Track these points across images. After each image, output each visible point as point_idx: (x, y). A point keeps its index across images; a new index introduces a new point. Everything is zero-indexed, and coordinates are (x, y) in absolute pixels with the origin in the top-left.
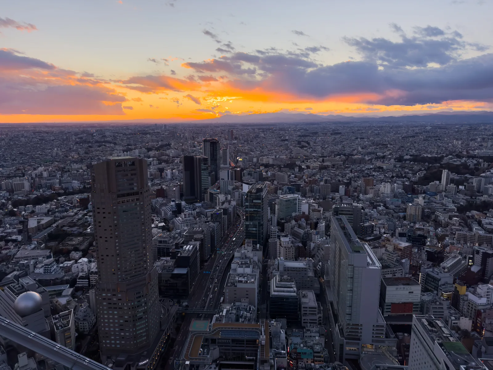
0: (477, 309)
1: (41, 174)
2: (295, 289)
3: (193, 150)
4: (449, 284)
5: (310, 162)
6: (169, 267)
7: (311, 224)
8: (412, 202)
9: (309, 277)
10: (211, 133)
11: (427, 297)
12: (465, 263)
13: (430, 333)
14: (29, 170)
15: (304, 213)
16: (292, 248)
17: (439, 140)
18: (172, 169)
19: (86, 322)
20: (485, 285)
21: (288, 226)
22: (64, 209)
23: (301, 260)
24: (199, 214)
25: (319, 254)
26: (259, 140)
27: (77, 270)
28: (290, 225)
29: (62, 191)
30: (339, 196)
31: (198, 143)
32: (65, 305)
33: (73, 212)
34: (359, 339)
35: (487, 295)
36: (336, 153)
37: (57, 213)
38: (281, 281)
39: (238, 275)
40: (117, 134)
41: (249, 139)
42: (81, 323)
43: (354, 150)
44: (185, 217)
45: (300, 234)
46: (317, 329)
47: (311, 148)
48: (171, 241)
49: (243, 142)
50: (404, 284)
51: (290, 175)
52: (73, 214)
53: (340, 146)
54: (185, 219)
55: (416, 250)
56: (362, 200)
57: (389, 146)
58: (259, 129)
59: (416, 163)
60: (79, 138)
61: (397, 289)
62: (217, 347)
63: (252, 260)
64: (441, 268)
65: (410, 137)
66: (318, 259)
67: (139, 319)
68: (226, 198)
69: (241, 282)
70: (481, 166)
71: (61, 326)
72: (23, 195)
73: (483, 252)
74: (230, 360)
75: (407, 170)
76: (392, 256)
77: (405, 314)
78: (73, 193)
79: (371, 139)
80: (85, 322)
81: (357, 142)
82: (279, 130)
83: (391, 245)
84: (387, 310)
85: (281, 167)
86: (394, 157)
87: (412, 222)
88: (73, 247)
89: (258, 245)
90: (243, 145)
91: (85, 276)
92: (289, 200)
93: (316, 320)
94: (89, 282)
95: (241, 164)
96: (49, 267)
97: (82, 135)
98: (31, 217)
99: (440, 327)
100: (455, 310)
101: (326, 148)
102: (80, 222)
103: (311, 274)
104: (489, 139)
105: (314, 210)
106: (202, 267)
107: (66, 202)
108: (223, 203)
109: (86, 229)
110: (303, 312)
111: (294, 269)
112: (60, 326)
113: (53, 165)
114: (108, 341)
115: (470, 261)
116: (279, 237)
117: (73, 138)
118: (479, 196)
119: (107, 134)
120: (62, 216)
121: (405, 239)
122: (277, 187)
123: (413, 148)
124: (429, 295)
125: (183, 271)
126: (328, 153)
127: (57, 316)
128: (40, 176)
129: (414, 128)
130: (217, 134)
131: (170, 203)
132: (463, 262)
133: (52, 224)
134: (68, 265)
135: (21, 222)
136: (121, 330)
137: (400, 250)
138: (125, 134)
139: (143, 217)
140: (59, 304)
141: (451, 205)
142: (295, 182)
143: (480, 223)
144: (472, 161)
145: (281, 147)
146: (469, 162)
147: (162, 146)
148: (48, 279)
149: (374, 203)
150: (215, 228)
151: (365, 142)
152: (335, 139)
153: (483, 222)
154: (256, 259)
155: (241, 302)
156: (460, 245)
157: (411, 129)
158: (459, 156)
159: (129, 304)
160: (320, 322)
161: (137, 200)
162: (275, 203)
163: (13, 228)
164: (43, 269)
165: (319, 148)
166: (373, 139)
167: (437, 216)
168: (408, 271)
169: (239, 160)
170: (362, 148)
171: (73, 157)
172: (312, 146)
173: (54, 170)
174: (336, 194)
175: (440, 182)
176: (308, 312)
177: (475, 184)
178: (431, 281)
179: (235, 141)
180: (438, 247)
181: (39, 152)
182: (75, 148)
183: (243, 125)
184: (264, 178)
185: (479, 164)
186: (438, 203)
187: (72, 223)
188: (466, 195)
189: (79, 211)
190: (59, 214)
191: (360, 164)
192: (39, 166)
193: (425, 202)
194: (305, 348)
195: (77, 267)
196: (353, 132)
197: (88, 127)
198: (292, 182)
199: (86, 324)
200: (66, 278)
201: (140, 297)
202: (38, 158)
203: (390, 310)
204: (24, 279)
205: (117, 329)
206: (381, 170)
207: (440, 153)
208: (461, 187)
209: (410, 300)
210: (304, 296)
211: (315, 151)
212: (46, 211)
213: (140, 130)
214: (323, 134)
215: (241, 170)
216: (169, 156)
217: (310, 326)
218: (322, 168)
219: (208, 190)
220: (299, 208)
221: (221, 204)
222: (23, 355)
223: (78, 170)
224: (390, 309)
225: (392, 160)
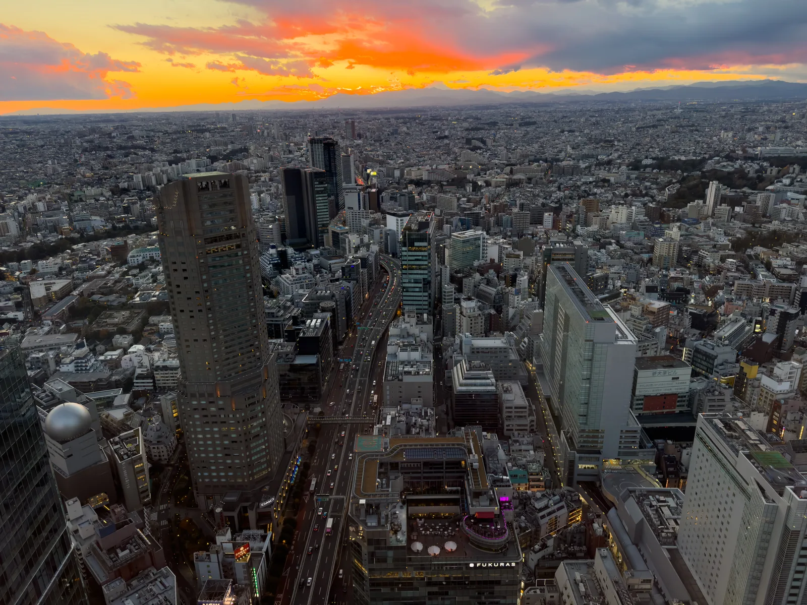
0: (774, 399)
1: (34, 206)
2: (493, 380)
3: (288, 158)
4: (731, 363)
5: (490, 174)
6: (287, 355)
7: (505, 278)
8: (661, 235)
9: (511, 361)
10: (315, 126)
11: (699, 385)
12: (750, 330)
13: (729, 439)
14: (11, 200)
15: (492, 261)
16: (480, 318)
17: (697, 130)
18: (260, 193)
19: (162, 446)
20: (787, 363)
21: (468, 283)
22: (86, 265)
23: (495, 336)
24: (318, 268)
25: (523, 324)
26: (399, 138)
27: (130, 364)
28: (473, 281)
29: (77, 235)
30: (543, 230)
31: (296, 144)
32: (122, 420)
33: (103, 269)
34: (599, 452)
35: (789, 378)
36: (532, 158)
37: (76, 273)
38: (470, 369)
39: (402, 363)
40: (152, 133)
41: (382, 137)
42: (154, 448)
43: (560, 151)
44: (297, 274)
45: (490, 294)
46: (530, 440)
47: (489, 150)
48: (280, 314)
49: (373, 142)
50: (664, 367)
51: (459, 199)
52: (103, 273)
53: (536, 146)
54: (298, 276)
55: (675, 313)
56: (581, 236)
57: (616, 143)
58: (397, 118)
59: (662, 172)
60: (87, 141)
61: (654, 374)
62: (400, 474)
63: (418, 339)
64: (716, 338)
65: (649, 127)
66: (522, 332)
67: (254, 437)
68: (362, 240)
69: (409, 373)
70: (766, 173)
71: (127, 454)
72: (9, 243)
73: (781, 313)
74: (420, 493)
75: (648, 184)
76: (640, 323)
77: (665, 411)
78: (97, 237)
79: (585, 132)
80: (160, 446)
81: (563, 138)
82: (431, 120)
83: (636, 305)
84: (637, 407)
85: (443, 185)
86: (627, 161)
87: (664, 269)
88: (115, 328)
89: (425, 316)
90: (373, 147)
91: (147, 374)
92: (468, 241)
93: (526, 425)
94: (154, 382)
95: (375, 181)
96: (84, 361)
97: (91, 137)
98: (33, 280)
99: (743, 430)
100: (741, 402)
101: (514, 150)
102: (120, 286)
103: (513, 356)
104: (776, 127)
105: (509, 256)
106: (336, 352)
107: (89, 253)
108: (357, 249)
109: (132, 298)
110: (505, 415)
111: (487, 351)
112: (124, 454)
113: (51, 190)
114: (206, 474)
115: (758, 326)
116: (458, 301)
117: (77, 141)
118: (765, 222)
119: (136, 133)
120: (85, 277)
121: (656, 295)
122: (442, 220)
123: (656, 146)
124: (700, 381)
125: (311, 360)
126: (518, 157)
127: (117, 439)
128: (33, 209)
129: (655, 112)
130: (326, 130)
131: (268, 250)
132: (747, 328)
133: (71, 291)
134: (114, 357)
135: (17, 290)
136: (226, 455)
137: (653, 313)
138: (166, 133)
139: (248, 275)
140: (112, 421)
141: (723, 239)
142: (470, 209)
143: (768, 267)
144: (751, 166)
145: (439, 151)
146: (747, 167)
147: (234, 153)
148: (85, 380)
149: (600, 239)
150: (352, 291)
151: (577, 137)
152: (527, 133)
153: (774, 265)
154: (424, 337)
155: (410, 403)
156: (740, 303)
157: (649, 113)
158: (730, 158)
159: (238, 416)
160: (532, 428)
161: (238, 246)
162: (445, 247)
163: (6, 300)
164: (73, 365)
165: (502, 151)
166: (588, 132)
167: (701, 258)
168: (664, 345)
169: (372, 173)
170: (573, 148)
171: (84, 176)
172: (489, 147)
173: (54, 198)
174: (539, 227)
175: (705, 202)
176: (513, 414)
177: (759, 203)
178: (702, 359)
179: (360, 142)
180: (707, 306)
181: (22, 168)
182: (83, 159)
183: (369, 112)
184: (417, 204)
185: (762, 169)
186: (702, 236)
187: (107, 287)
188: (744, 221)
189: (114, 267)
190: (80, 274)
191: (572, 175)
192: (27, 192)
193: (681, 236)
194: (515, 468)
195: (131, 360)
196: (555, 121)
197: (99, 121)
198: (465, 209)
199: (163, 448)
200: (114, 378)
201: (253, 404)
202: (22, 178)
203: (641, 406)
204: (52, 384)
205: (220, 455)
206: (606, 184)
207: (700, 153)
208: (737, 209)
209: (674, 391)
210: (507, 391)
211: (495, 155)
212: (56, 269)
213: (191, 124)
214: (507, 125)
215: (378, 191)
216: (249, 169)
217: (519, 434)
218: (512, 184)
219: (330, 226)
220: (483, 253)
221: (353, 251)
222: (74, 502)
223: (97, 198)
224: (642, 404)
225: (624, 167)
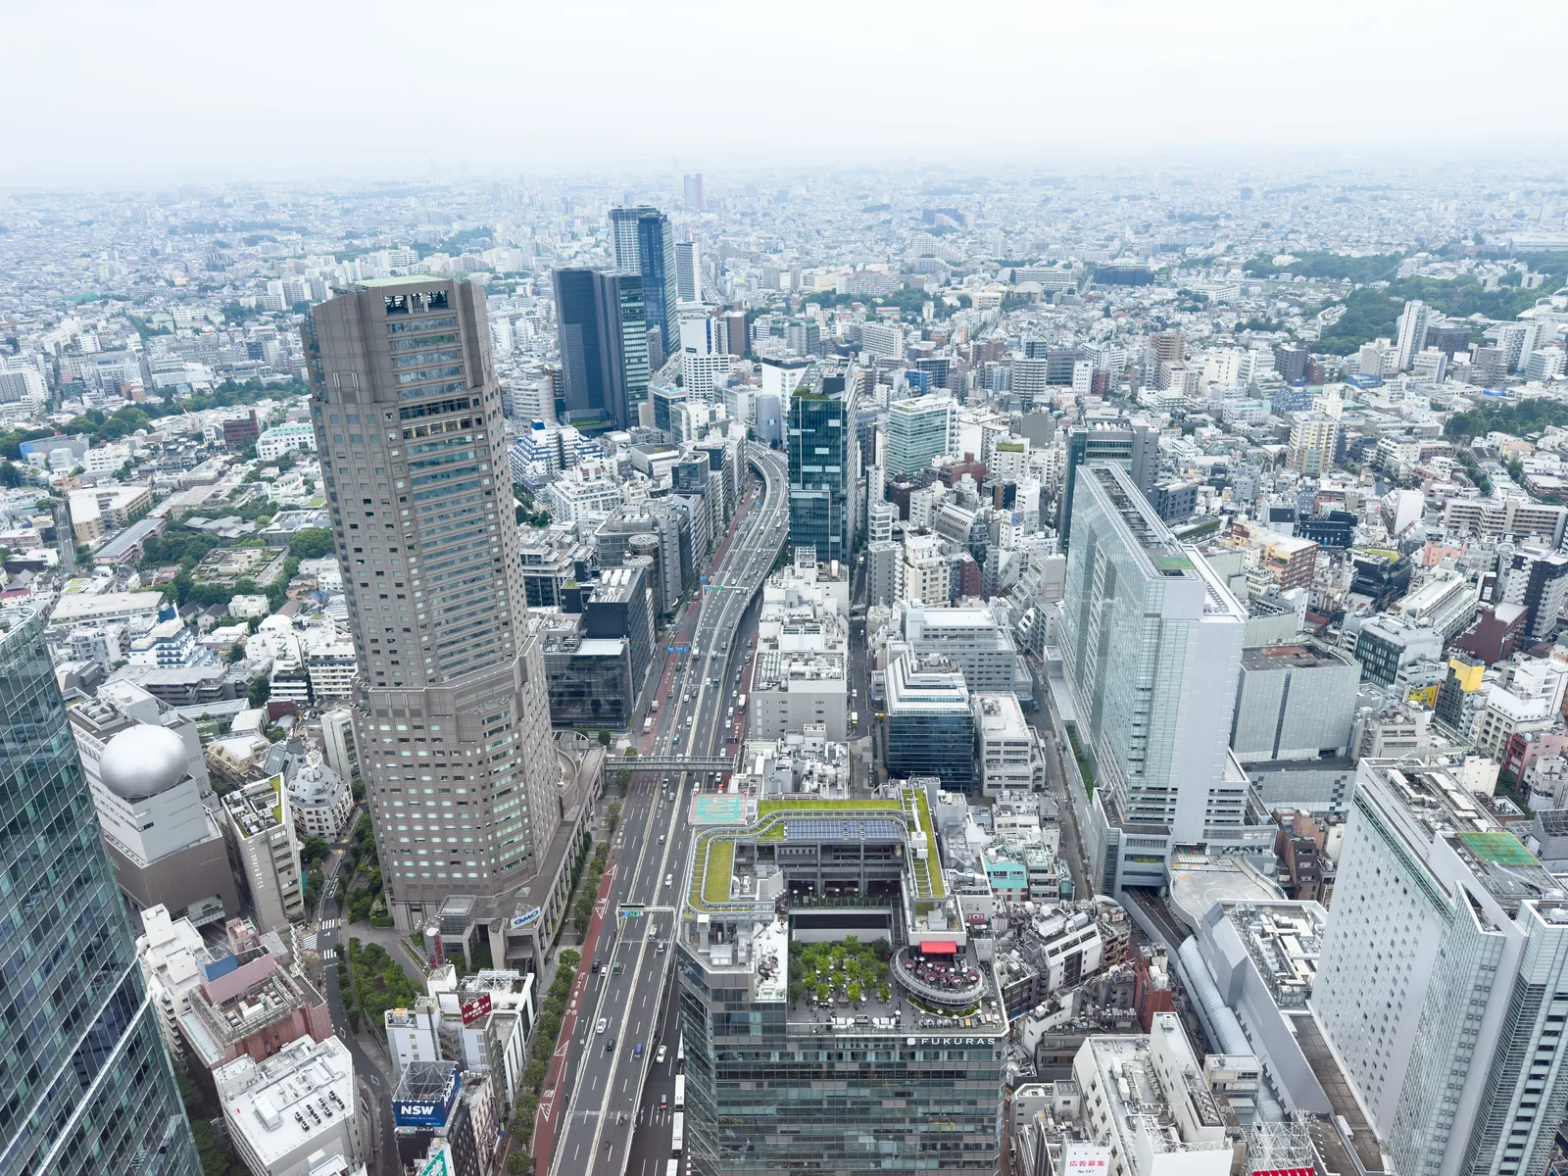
0: (1512, 731)
1: (75, 344)
2: (964, 691)
3: (570, 249)
4: (1431, 661)
5: (970, 284)
6: (564, 638)
7: (993, 491)
8: (1305, 407)
9: (999, 654)
10: (624, 184)
12: (1474, 595)
14: (29, 331)
15: (969, 457)
16: (941, 570)
18: (513, 319)
19: (325, 808)
20: (1541, 661)
21: (921, 500)
22: (176, 459)
23: (971, 605)
24: (627, 470)
25: (1026, 583)
26: (791, 209)
27: (263, 652)
28: (930, 496)
29: (158, 400)
30: (1073, 396)
31: (586, 221)
32: (248, 760)
33: (209, 468)
34: (1166, 831)
35: (1544, 691)
36: (1055, 250)
37: (158, 473)
38: (920, 668)
39: (788, 655)
40: (304, 199)
41: (757, 207)
42: (309, 813)
43: (1111, 239)
44: (586, 480)
45: (963, 523)
46: (1033, 805)
47: (970, 233)
48: (551, 558)
49: (738, 216)
51: (906, 333)
52: (210, 474)
53: (1063, 227)
54: (587, 484)
55: (1326, 562)
56: (1148, 408)
57: (1222, 222)
59: (1312, 280)
60: (176, 214)
62: (777, 868)
63: (820, 610)
64: (1403, 613)
65: (1291, 190)
66: (1023, 599)
67: (500, 795)
68: (712, 415)
69: (800, 675)
70: (1520, 284)
71: (257, 824)
72: (27, 415)
73: (1535, 563)
74: (815, 905)
75: (1283, 305)
76: (1256, 582)
78: (196, 406)
79: (1162, 199)
80: (322, 809)
81: (1118, 211)
82: (856, 172)
83: (1249, 546)
85: (877, 305)
86: (1242, 260)
87: (1307, 475)
88: (234, 582)
89: (835, 564)
90: (738, 228)
91: (295, 671)
92: (922, 418)
93: (1026, 778)
94: (309, 687)
95: (741, 294)
96: (174, 645)
97: (185, 204)
98: (75, 488)
99: (1446, 792)
100: (1448, 737)
101: (1018, 234)
102: (243, 500)
103: (1005, 645)
104: (1544, 193)
105: (1002, 447)
106: (660, 633)
107: (180, 435)
108: (704, 432)
109: (267, 524)
110: (985, 757)
111: (954, 633)
112: (252, 824)
113: (108, 310)
114: (409, 864)
116: (899, 536)
117: (158, 215)
118: (1513, 384)
119: (272, 197)
120: (175, 482)
121: (1291, 527)
122: (873, 375)
123: (1302, 230)
125: (612, 647)
126: (1027, 249)
127: (237, 795)
128: (73, 348)
131: (527, 432)
132: (1468, 592)
133: (148, 510)
134: (231, 638)
135: (42, 507)
137: (1282, 561)
138: (333, 198)
140: (229, 759)
141: (1427, 417)
142: (927, 353)
143: (1515, 472)
144: (1490, 270)
145: (869, 235)
146: (1481, 273)
147: (464, 237)
148: (177, 682)
149: (1184, 415)
150: (692, 515)
151: (1146, 209)
152: (1047, 200)
153: (1526, 469)
154: (831, 605)
155: (802, 733)
156: (1455, 543)
158: (1449, 254)
160: (1038, 782)
161: (465, 424)
162: (876, 428)
163: (23, 527)
164: (153, 652)
165: (995, 235)
167: (1383, 454)
168: (1302, 625)
169: (735, 280)
170: (1137, 233)
171: (170, 283)
172: (970, 228)
173: (114, 327)
174: (1064, 390)
175: (1394, 343)
176: (1002, 756)
177: (1502, 346)
178: (1374, 653)
179: (712, 216)
181: (50, 268)
182: (169, 250)
184: (824, 343)
185: (1514, 278)
186: (1386, 411)
187: (216, 503)
188: (1472, 381)
189: (231, 463)
190: (166, 476)
191: (1133, 286)
192: (61, 314)
193: (1345, 409)
194: (1001, 859)
195: (264, 645)
198: (918, 353)
199: (326, 813)
200: (232, 679)
201: (499, 730)
202: (50, 286)
204: (113, 688)
205: (435, 828)
206: (1200, 305)
207: (1390, 244)
208: (1458, 357)
210: (990, 711)
211: (982, 245)
212: (119, 465)
214: (1007, 184)
215: (746, 317)
216: (493, 271)
217: (1011, 794)
218: (1010, 303)
219: (651, 386)
220: (951, 442)
221: (695, 436)
222: (158, 913)
223: (196, 326)
225: (1236, 272)
